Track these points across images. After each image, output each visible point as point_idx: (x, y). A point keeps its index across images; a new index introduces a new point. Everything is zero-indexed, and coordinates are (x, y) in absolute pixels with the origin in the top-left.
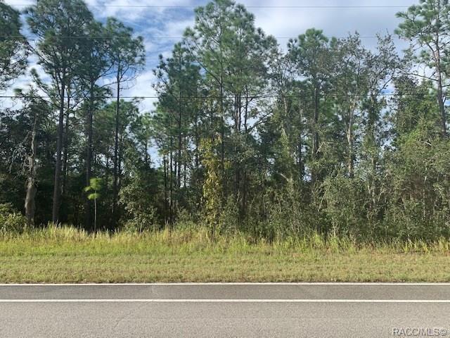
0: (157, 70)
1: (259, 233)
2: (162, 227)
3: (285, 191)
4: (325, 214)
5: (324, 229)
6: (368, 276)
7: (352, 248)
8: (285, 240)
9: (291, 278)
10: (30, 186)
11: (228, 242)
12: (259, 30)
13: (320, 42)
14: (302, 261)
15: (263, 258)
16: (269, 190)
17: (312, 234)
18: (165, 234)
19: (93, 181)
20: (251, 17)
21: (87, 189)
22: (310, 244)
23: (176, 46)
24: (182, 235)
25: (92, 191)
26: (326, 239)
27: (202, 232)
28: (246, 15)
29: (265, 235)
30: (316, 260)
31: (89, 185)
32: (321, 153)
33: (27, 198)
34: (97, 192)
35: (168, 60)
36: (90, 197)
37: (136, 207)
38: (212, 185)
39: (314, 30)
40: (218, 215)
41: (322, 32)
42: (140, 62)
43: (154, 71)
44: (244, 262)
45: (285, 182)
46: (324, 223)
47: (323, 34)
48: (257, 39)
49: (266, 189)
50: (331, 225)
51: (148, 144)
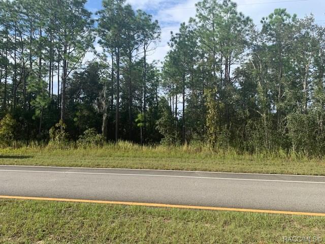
0: (170, 43)
1: (244, 148)
2: (182, 143)
3: (261, 122)
4: (287, 137)
5: (287, 146)
6: (316, 173)
7: (305, 159)
8: (261, 153)
9: (270, 172)
10: (104, 118)
11: (224, 153)
12: (241, 14)
13: (285, 17)
14: (274, 164)
15: (249, 162)
16: (250, 121)
17: (278, 150)
18: (185, 147)
19: (139, 115)
20: (234, 5)
21: (136, 120)
22: (277, 156)
23: (181, 25)
24: (195, 148)
25: (139, 122)
26: (287, 153)
27: (207, 147)
28: (232, 4)
29: (247, 150)
30: (282, 164)
31: (137, 118)
32: (285, 97)
33: (103, 125)
34: (142, 122)
35: (176, 34)
36: (138, 125)
37: (166, 132)
38: (212, 118)
39: (280, 10)
40: (216, 137)
41: (285, 10)
42: (157, 37)
43: (168, 43)
44: (238, 164)
45: (260, 116)
46: (287, 143)
47: (286, 11)
48: (239, 19)
49: (247, 121)
50: (291, 144)
51: (158, 89)
